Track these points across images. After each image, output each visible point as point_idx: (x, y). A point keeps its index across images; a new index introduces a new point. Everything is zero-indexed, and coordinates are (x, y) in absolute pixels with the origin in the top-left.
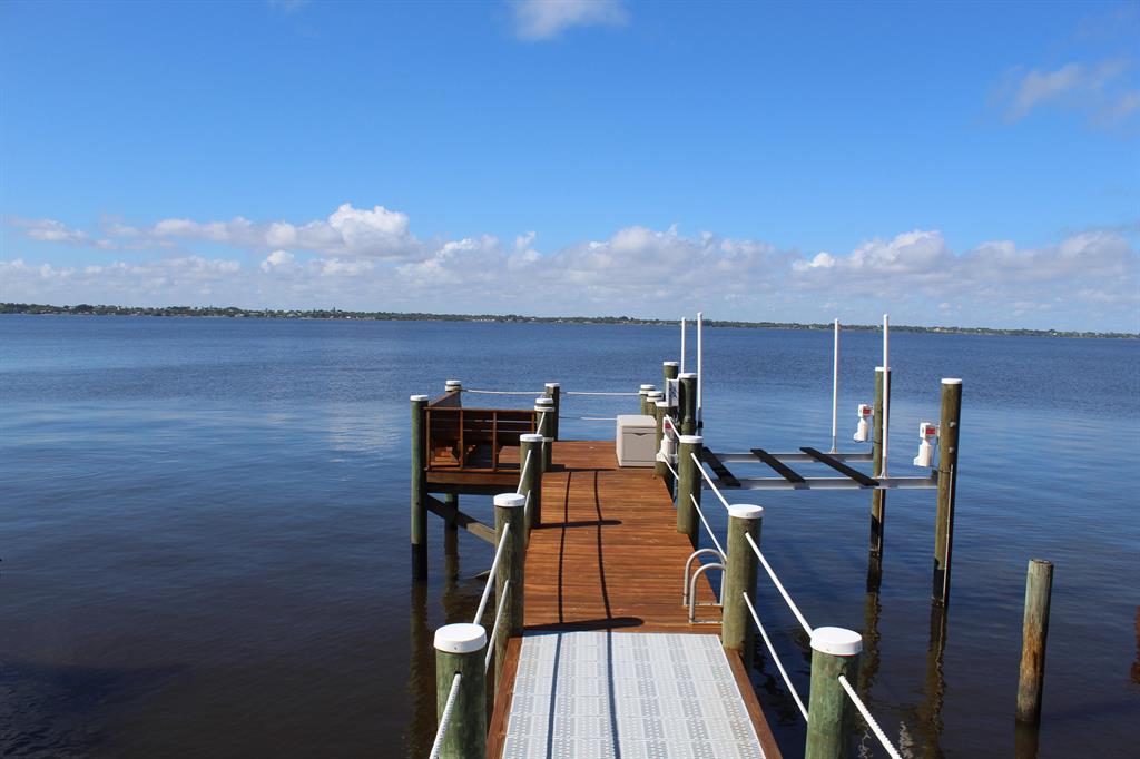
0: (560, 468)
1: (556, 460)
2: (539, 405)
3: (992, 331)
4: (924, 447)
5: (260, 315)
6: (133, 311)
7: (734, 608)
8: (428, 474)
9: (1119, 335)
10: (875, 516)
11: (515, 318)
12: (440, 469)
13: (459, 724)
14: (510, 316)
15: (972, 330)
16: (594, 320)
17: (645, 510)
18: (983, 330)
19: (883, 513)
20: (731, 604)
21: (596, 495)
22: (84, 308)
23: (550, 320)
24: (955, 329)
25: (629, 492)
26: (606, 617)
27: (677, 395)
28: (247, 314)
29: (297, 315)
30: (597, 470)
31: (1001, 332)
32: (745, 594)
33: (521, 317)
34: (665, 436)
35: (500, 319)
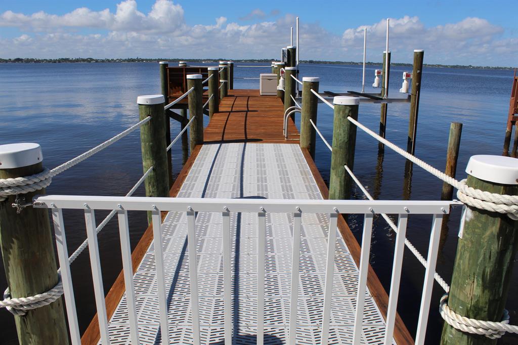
0: (231, 96)
2: (221, 64)
4: (405, 84)
5: (103, 61)
6: (43, 61)
7: (305, 127)
8: (169, 99)
10: (382, 122)
13: (151, 144)
15: (434, 65)
18: (439, 65)
19: (385, 121)
20: (304, 126)
21: (247, 103)
22: (18, 60)
26: (244, 138)
27: (286, 56)
28: (97, 61)
29: (120, 61)
30: (249, 97)
31: (447, 66)
32: (311, 120)
34: (281, 78)
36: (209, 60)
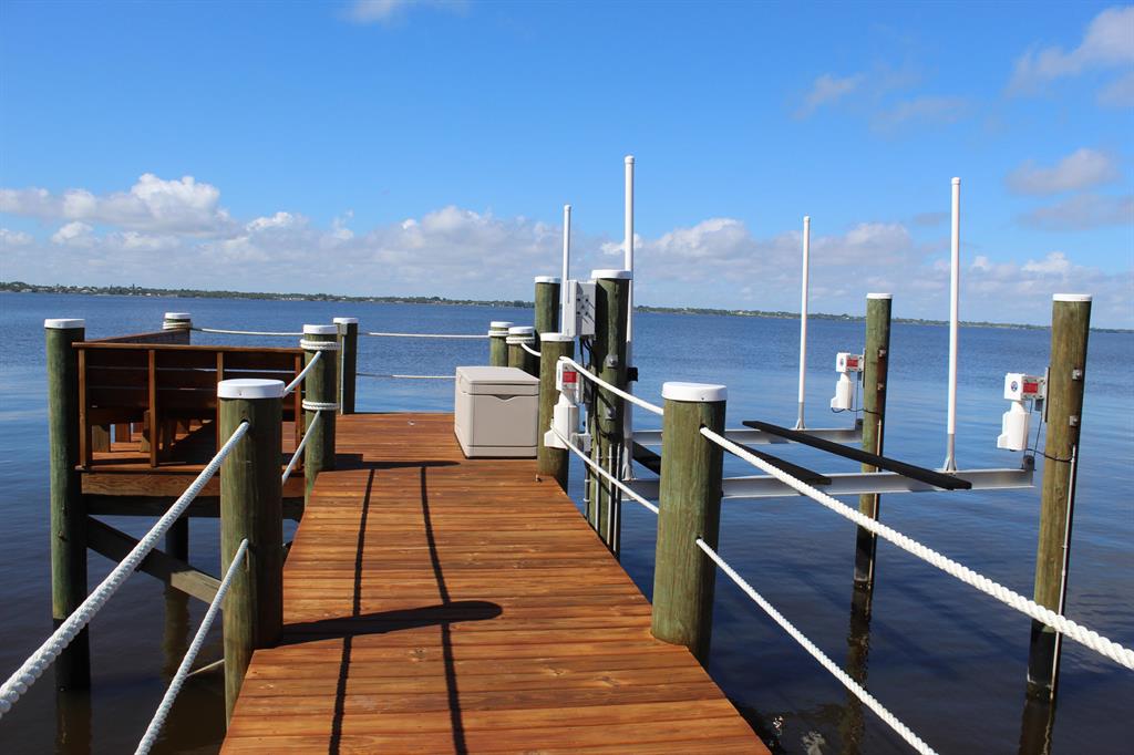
0: (352, 462)
1: (343, 444)
2: (309, 337)
3: (790, 315)
4: (1015, 416)
5: (50, 290)
8: (84, 477)
9: (905, 321)
11: (325, 297)
12: (113, 469)
14: (320, 295)
15: (773, 314)
16: (406, 300)
17: (545, 564)
18: (783, 314)
21: (428, 524)
23: (360, 299)
24: (757, 312)
25: (496, 514)
27: (592, 312)
28: (35, 290)
29: (92, 292)
30: (424, 465)
33: (331, 297)
34: (562, 398)
35: (310, 298)
36: (297, 295)
